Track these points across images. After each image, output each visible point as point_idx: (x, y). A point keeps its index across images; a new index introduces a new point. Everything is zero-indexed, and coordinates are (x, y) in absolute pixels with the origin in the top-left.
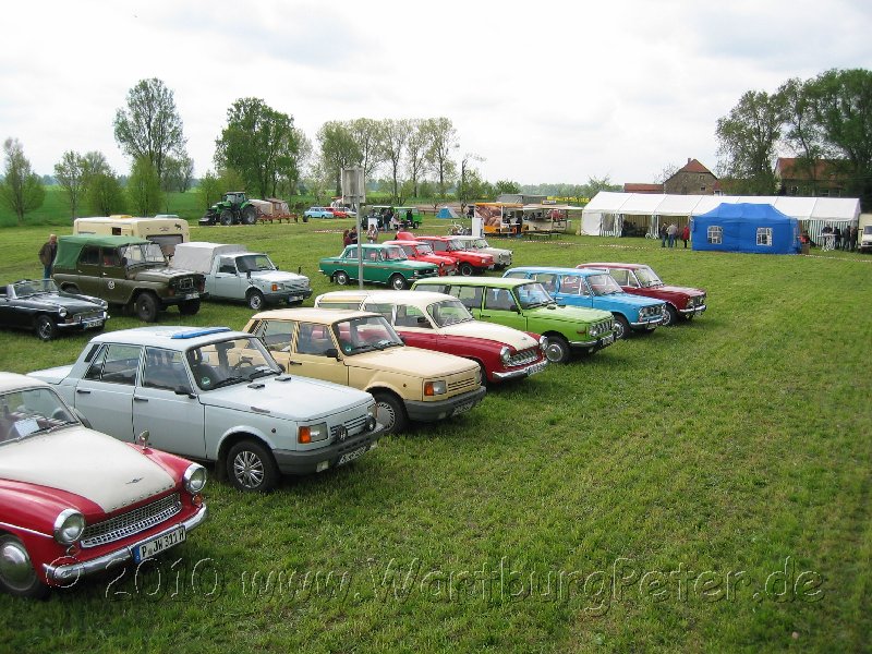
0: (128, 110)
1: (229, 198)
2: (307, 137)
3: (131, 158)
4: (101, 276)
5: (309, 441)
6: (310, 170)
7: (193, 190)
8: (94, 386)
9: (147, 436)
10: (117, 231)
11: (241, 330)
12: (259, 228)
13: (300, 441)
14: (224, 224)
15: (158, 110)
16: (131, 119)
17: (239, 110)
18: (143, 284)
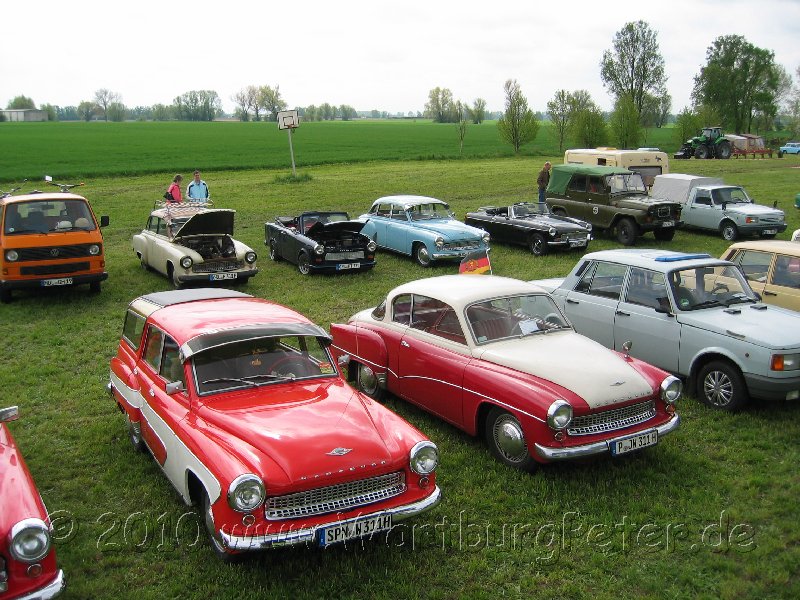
0: (613, 51)
1: (706, 134)
2: (787, 72)
3: (614, 95)
4: (587, 201)
5: (781, 370)
6: (787, 105)
7: (670, 125)
8: (582, 297)
9: (630, 346)
10: (602, 162)
11: (718, 258)
12: (733, 162)
13: (773, 368)
14: (698, 157)
15: (641, 50)
16: (616, 59)
17: (719, 49)
18: (624, 211)
